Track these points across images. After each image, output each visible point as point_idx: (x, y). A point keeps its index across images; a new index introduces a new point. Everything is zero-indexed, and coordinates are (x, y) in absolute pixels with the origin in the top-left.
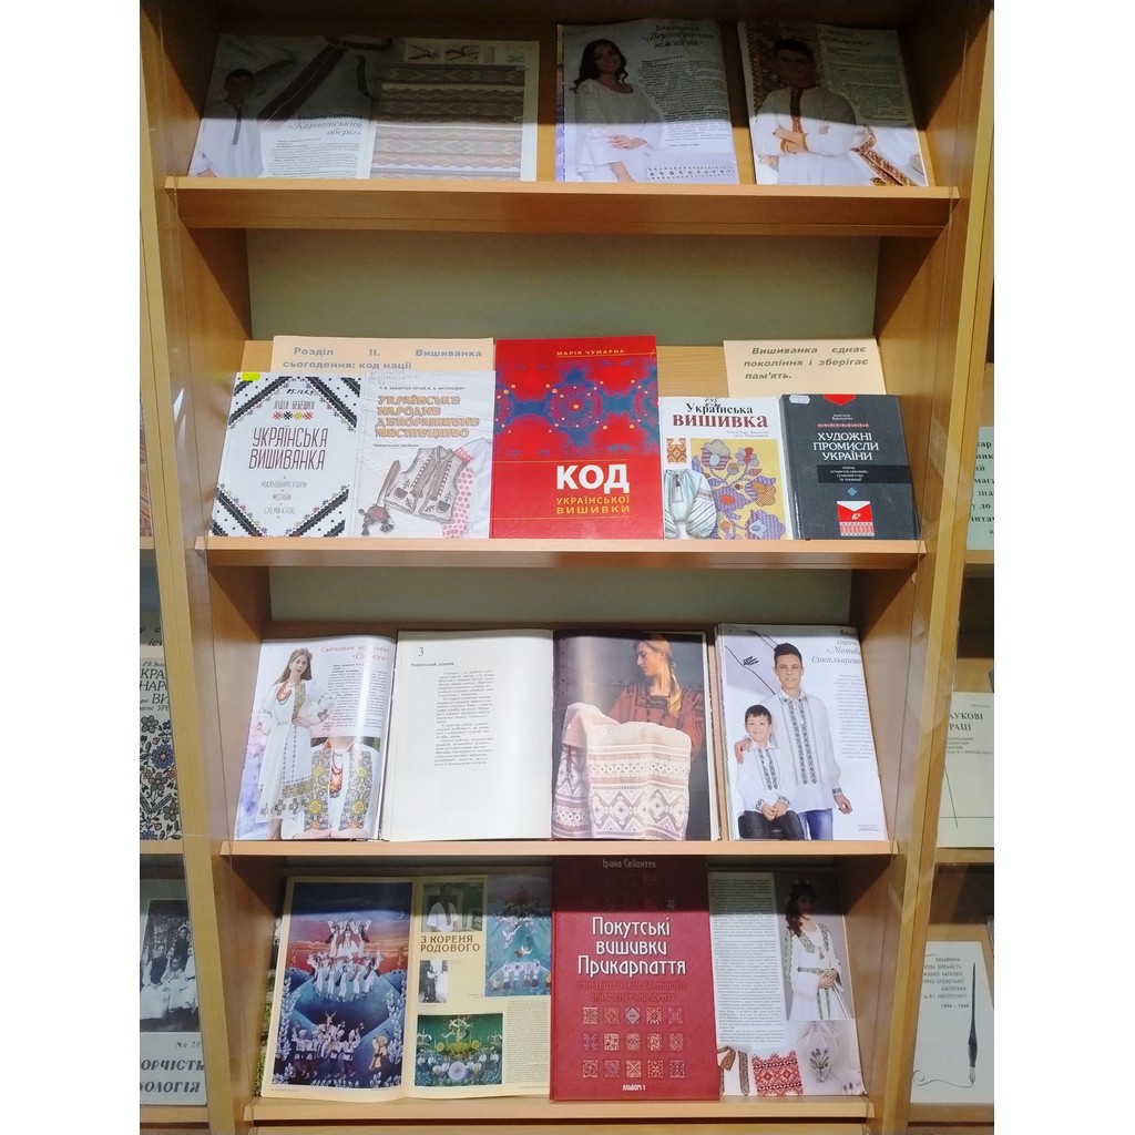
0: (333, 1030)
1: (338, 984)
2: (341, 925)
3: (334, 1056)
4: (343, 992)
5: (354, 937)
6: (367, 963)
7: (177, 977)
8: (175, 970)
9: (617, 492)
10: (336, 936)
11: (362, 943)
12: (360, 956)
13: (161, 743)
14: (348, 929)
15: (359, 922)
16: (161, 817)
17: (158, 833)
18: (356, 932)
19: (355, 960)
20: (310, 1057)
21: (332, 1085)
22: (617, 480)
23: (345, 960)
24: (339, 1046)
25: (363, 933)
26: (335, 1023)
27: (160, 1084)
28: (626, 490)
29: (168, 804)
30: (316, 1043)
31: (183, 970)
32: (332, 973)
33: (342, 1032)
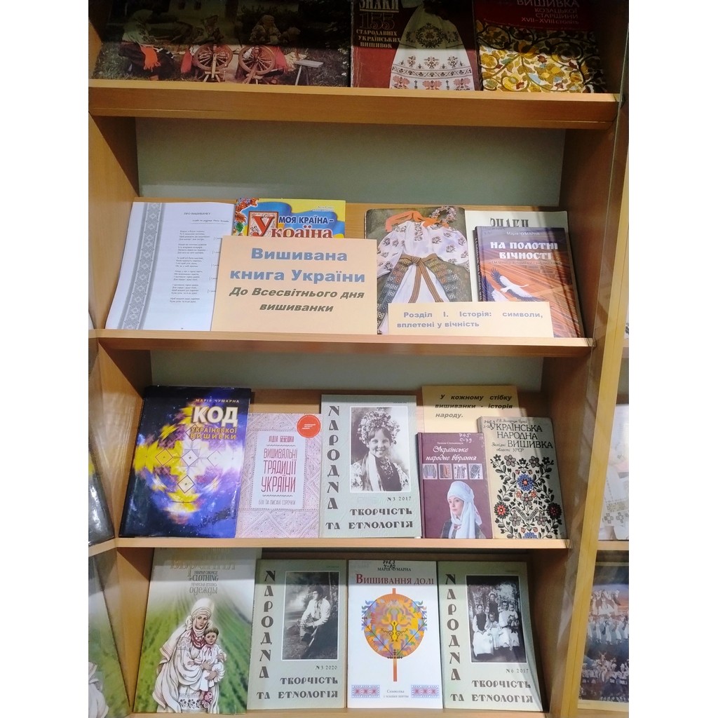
0: (607, 663)
3: (613, 681)
4: (609, 638)
5: (609, 602)
7: (495, 627)
8: (492, 622)
10: (595, 600)
11: (616, 606)
12: (616, 614)
14: (603, 596)
15: (610, 592)
18: (610, 598)
19: (613, 617)
20: (594, 681)
23: (606, 616)
25: (615, 599)
26: (608, 658)
27: (503, 697)
31: (498, 621)
32: (597, 625)
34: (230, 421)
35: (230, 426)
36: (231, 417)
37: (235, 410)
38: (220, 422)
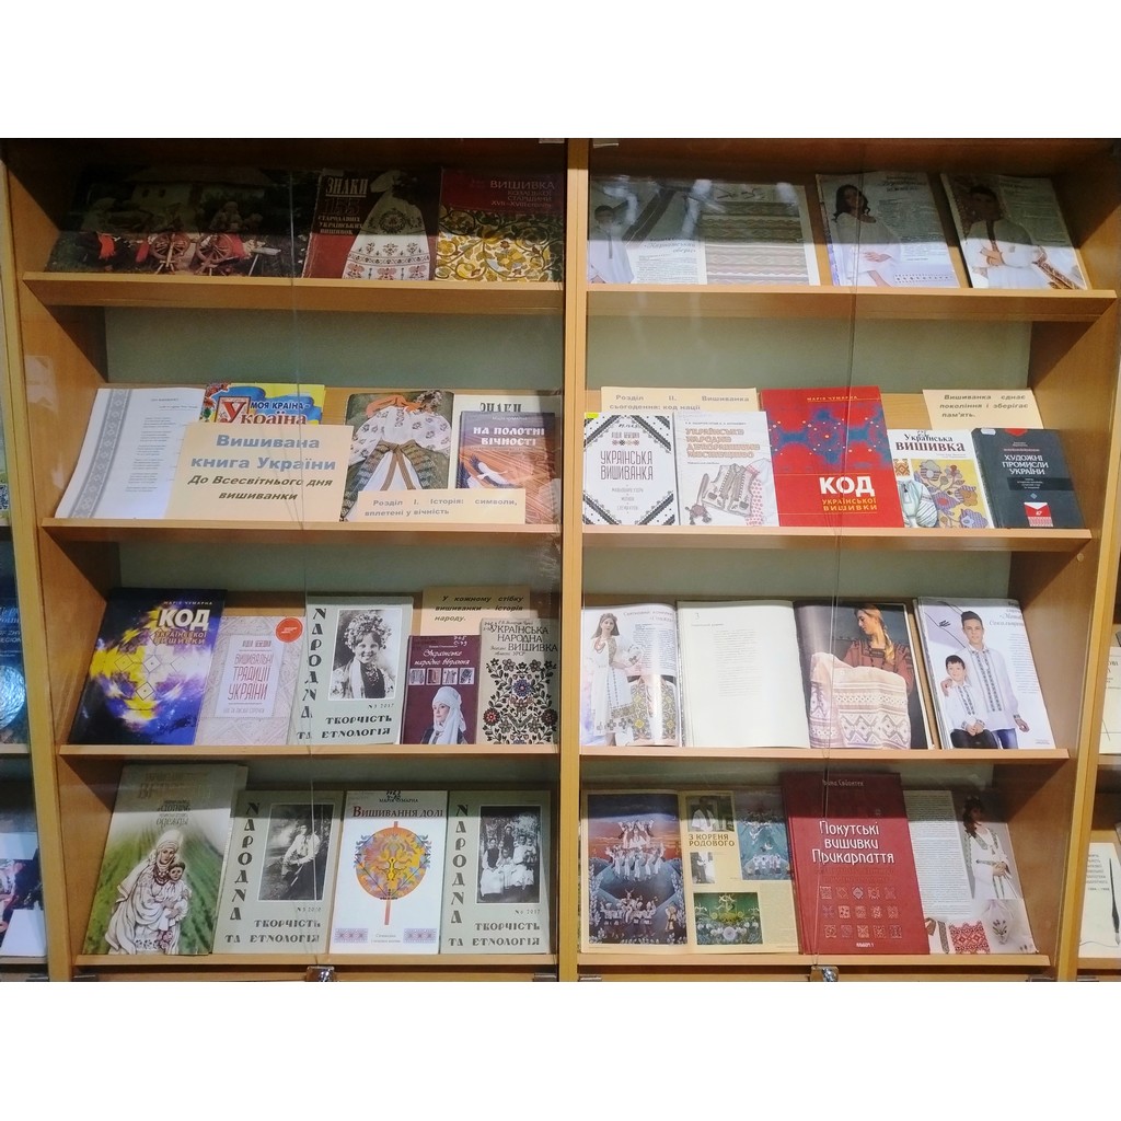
0: (633, 902)
1: (632, 868)
2: (629, 825)
3: (636, 921)
4: (637, 874)
5: (641, 833)
6: (654, 852)
7: (508, 863)
8: (505, 858)
9: (865, 496)
10: (626, 832)
11: (648, 838)
12: (648, 847)
13: (519, 678)
14: (636, 827)
15: (644, 823)
16: (527, 730)
17: (526, 741)
18: (643, 829)
19: (644, 850)
20: (616, 923)
21: (638, 942)
22: (865, 487)
23: (636, 850)
24: (639, 914)
25: (648, 830)
26: (633, 897)
27: (507, 940)
28: (873, 494)
29: (531, 721)
30: (620, 913)
31: (512, 857)
32: (627, 860)
33: (640, 904)
34: (200, 625)
35: (199, 629)
36: (201, 621)
37: (206, 613)
38: (189, 626)
